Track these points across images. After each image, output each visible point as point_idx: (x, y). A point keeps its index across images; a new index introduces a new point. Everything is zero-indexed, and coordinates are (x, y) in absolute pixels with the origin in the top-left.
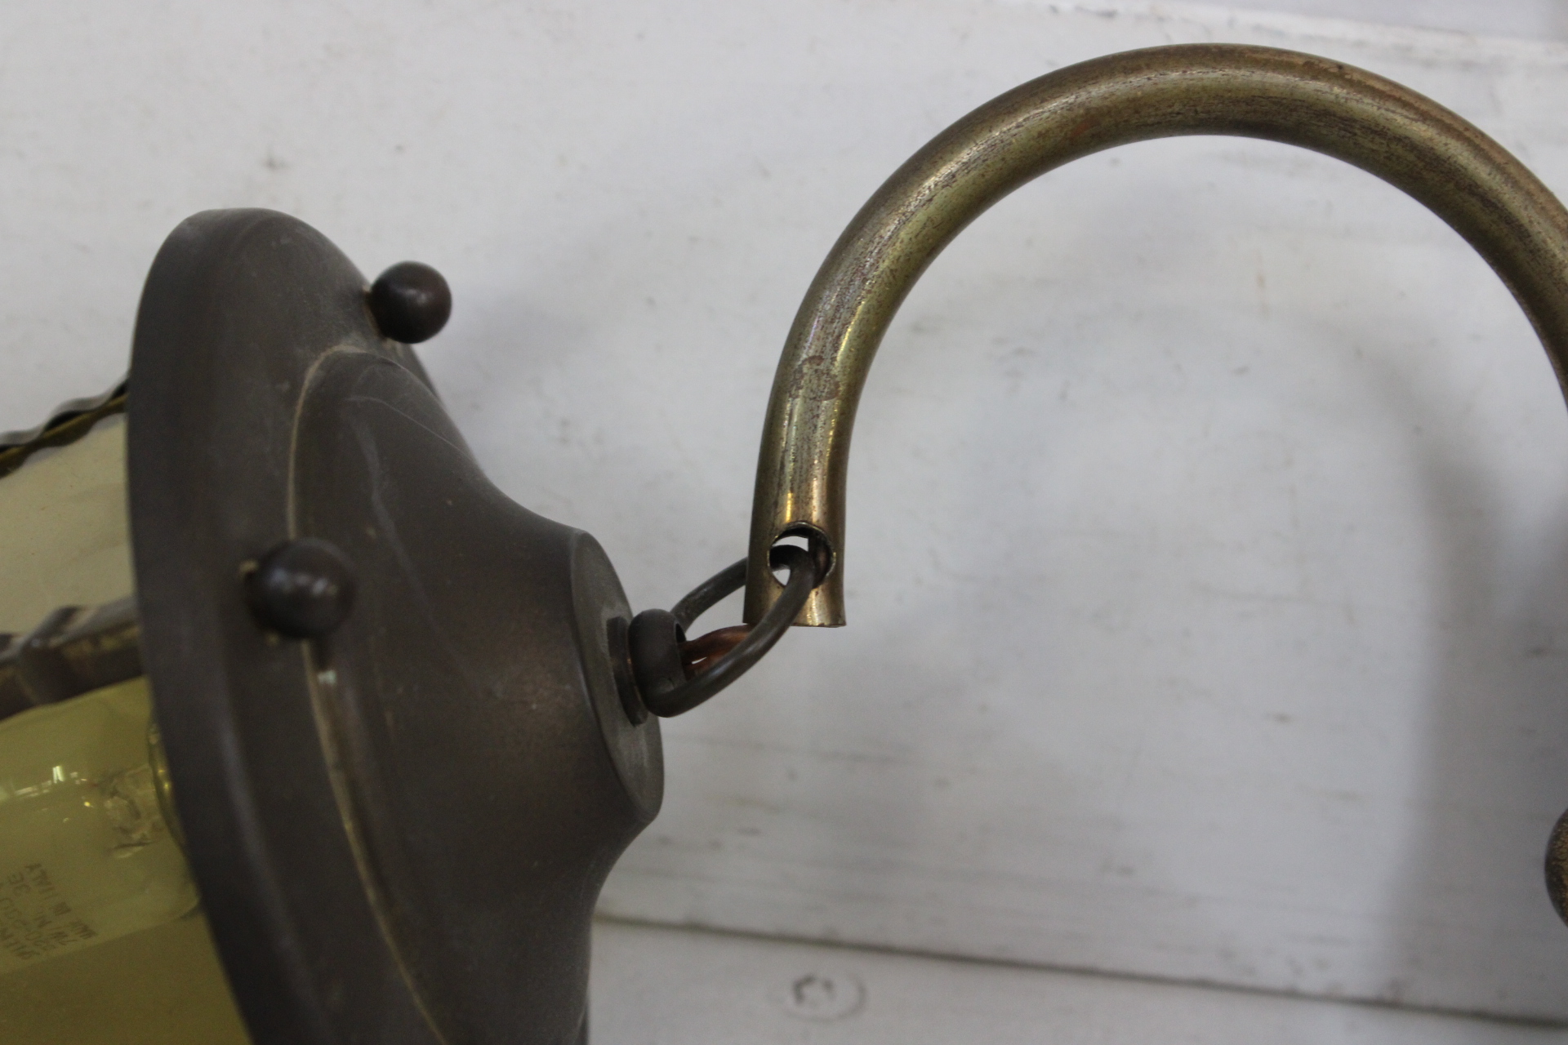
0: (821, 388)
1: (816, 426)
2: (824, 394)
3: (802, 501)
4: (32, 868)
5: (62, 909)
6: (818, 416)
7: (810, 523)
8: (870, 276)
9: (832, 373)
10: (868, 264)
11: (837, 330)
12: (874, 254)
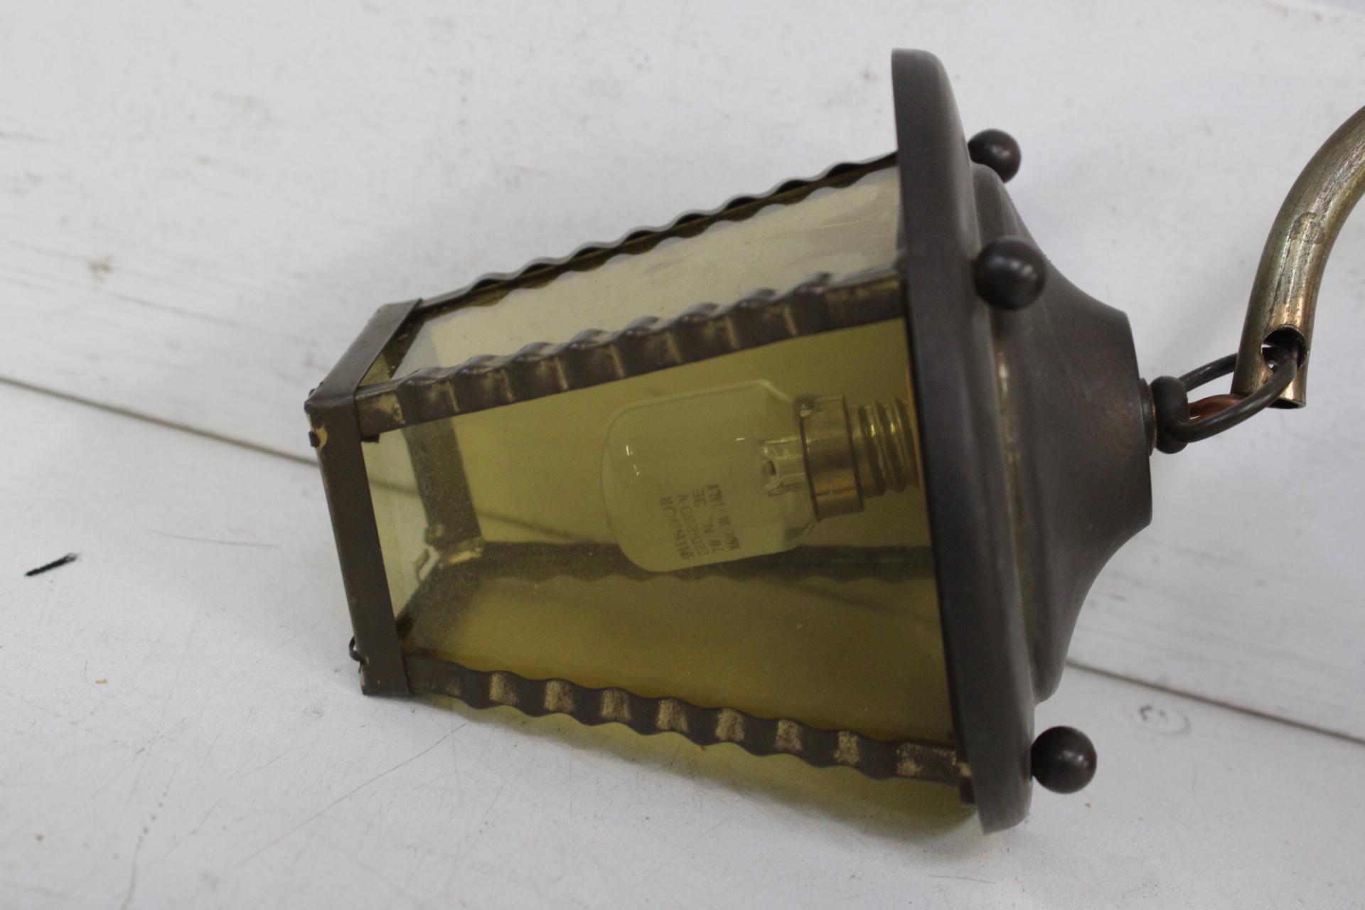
0: (1313, 235)
1: (1306, 261)
2: (1315, 240)
3: (1293, 311)
4: (711, 487)
5: (725, 521)
6: (1309, 254)
7: (1296, 327)
8: (1355, 163)
9: (1322, 226)
10: (1354, 156)
11: (1328, 197)
12: (1359, 149)
